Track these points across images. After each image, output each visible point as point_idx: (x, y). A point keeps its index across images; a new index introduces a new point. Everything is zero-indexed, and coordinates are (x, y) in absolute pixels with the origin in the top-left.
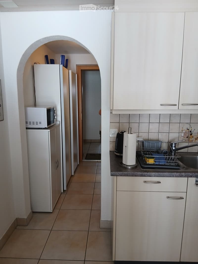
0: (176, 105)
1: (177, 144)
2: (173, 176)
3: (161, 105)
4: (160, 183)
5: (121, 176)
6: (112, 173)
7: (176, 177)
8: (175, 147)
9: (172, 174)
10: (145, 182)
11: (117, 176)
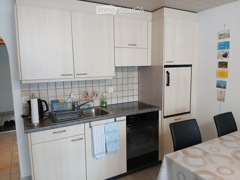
0: (72, 75)
1: (78, 102)
2: (74, 124)
3: (62, 75)
4: (66, 131)
5: (34, 132)
6: (25, 131)
7: (76, 124)
8: (77, 105)
9: (73, 123)
10: (54, 133)
11: (30, 133)
